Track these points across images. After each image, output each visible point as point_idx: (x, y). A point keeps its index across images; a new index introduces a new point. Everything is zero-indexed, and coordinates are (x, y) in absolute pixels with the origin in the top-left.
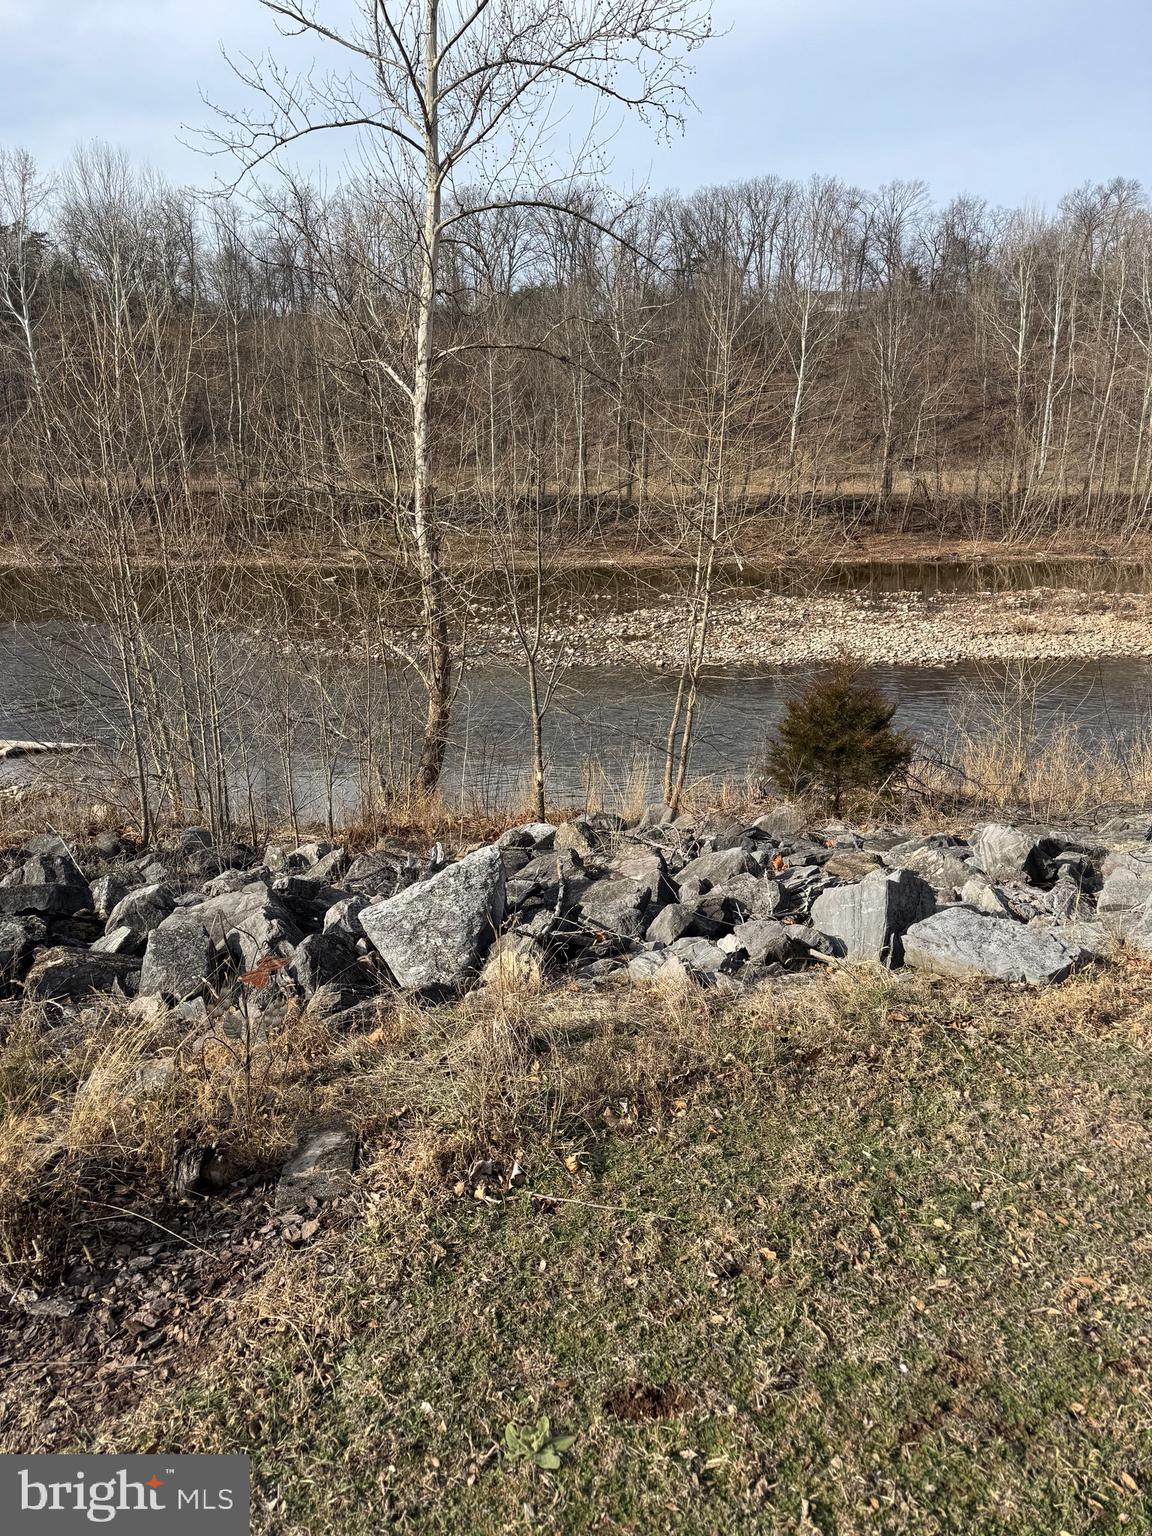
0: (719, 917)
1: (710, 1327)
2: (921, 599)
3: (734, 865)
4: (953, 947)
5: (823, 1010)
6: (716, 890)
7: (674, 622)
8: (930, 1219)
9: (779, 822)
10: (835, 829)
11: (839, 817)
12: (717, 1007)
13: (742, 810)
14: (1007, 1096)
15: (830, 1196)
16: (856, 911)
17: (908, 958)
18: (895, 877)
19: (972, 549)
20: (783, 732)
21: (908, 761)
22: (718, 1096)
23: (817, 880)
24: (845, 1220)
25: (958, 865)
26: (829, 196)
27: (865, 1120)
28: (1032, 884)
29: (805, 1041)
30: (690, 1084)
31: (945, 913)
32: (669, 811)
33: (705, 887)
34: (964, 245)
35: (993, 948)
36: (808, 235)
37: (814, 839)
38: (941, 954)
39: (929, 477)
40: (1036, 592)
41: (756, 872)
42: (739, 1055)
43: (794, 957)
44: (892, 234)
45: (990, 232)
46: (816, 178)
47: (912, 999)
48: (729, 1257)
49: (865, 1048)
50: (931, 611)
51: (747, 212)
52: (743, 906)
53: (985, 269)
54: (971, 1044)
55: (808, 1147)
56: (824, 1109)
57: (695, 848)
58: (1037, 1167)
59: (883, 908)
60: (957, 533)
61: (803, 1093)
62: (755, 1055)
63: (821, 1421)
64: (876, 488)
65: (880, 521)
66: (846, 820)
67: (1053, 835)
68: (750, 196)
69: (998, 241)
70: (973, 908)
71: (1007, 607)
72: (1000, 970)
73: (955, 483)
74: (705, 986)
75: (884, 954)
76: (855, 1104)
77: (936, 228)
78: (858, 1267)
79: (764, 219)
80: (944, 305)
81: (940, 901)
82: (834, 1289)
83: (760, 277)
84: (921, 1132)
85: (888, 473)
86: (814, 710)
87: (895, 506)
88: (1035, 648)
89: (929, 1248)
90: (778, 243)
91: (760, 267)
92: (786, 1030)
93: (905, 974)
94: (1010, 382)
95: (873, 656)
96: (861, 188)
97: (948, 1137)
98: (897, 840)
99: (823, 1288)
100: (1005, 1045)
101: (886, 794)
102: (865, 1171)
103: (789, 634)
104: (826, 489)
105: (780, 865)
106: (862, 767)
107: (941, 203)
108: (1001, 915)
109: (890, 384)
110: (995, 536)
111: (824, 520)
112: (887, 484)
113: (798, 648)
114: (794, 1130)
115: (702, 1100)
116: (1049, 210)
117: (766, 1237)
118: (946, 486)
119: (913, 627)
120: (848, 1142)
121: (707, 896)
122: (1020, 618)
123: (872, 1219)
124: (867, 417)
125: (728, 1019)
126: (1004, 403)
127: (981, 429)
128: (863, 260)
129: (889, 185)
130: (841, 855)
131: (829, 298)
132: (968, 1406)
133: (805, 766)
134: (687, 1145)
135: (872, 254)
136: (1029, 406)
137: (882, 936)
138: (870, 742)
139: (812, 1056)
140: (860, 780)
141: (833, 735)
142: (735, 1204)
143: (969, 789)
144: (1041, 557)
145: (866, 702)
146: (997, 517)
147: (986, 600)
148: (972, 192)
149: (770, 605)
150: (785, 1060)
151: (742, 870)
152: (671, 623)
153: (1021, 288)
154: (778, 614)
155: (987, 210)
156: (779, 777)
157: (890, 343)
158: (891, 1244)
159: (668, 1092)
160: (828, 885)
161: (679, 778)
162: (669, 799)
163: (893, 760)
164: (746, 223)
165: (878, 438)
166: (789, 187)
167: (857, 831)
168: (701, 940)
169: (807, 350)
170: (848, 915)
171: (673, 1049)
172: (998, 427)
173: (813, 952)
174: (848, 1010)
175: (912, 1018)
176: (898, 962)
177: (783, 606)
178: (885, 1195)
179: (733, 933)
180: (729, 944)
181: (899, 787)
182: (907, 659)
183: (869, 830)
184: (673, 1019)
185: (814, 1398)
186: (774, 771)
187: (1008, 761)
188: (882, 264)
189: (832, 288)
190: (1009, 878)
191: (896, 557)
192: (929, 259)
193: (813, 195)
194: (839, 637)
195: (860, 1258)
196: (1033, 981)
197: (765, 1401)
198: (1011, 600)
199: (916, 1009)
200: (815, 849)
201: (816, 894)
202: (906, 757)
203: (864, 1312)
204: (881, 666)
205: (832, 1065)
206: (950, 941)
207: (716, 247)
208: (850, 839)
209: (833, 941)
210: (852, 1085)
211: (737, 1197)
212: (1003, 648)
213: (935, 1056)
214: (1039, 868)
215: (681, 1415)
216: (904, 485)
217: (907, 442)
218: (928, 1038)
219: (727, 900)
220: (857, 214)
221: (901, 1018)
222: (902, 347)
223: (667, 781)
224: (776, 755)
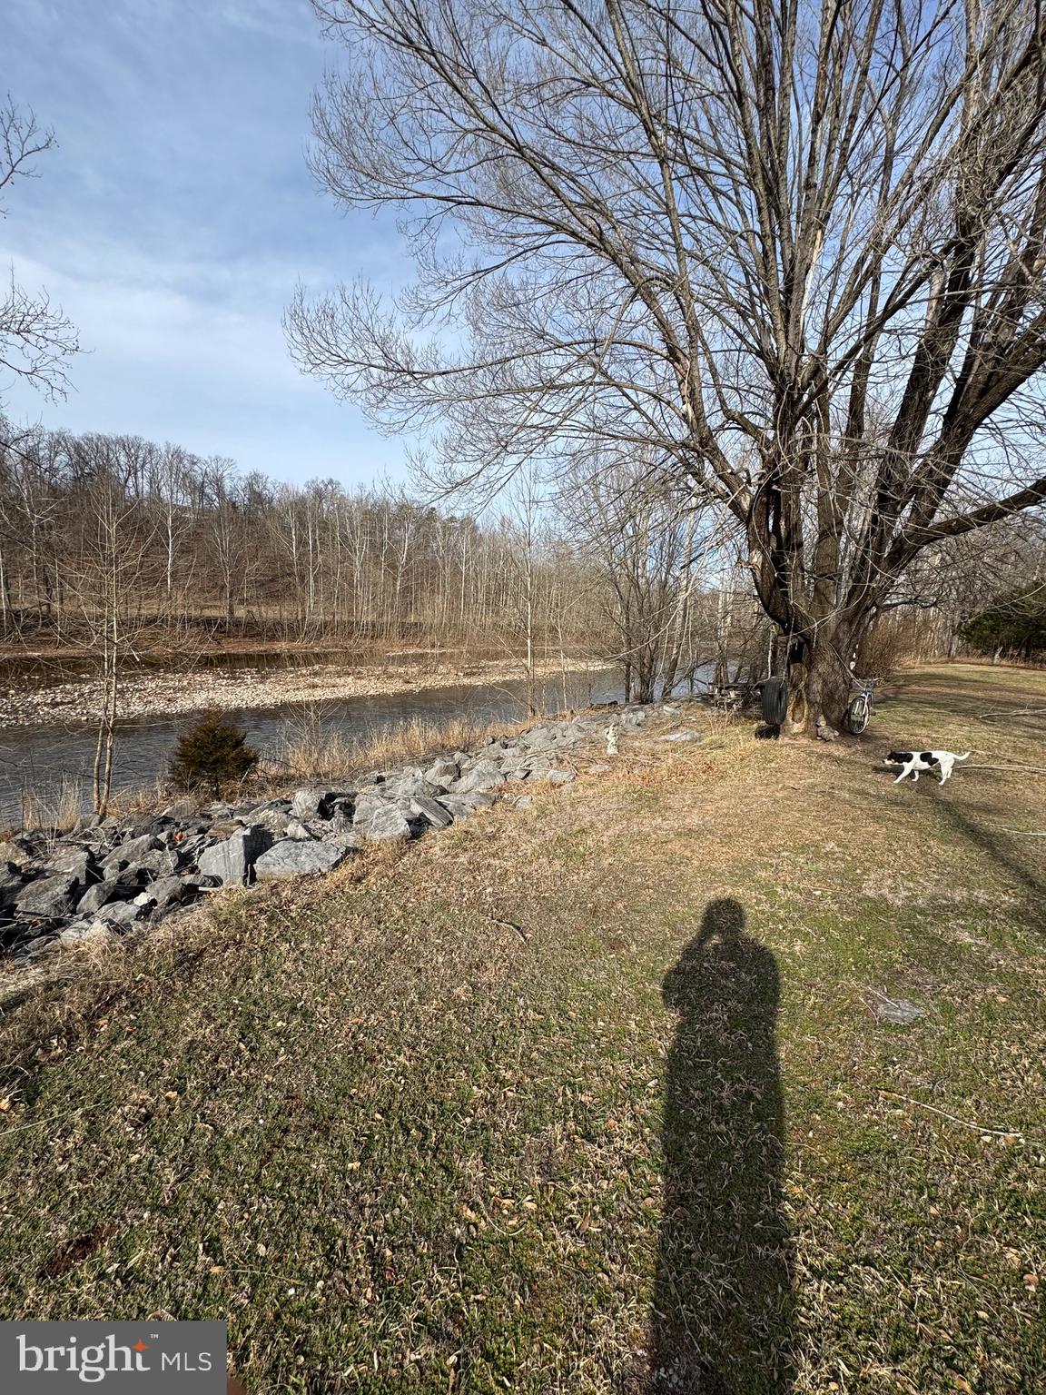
0: (135, 883)
1: (129, 1166)
2: (257, 672)
3: (145, 846)
4: (282, 864)
5: (206, 924)
6: (132, 866)
7: (94, 691)
8: (274, 1024)
9: (180, 810)
10: (217, 807)
11: (219, 800)
12: (131, 946)
13: (154, 806)
14: (315, 936)
15: (213, 1038)
16: (226, 857)
17: (258, 876)
18: (247, 832)
19: (282, 646)
20: (176, 754)
21: (257, 762)
22: (134, 1005)
23: (202, 844)
24: (223, 1048)
25: (285, 816)
26: (178, 455)
27: (234, 982)
28: (322, 819)
29: (194, 947)
30: (111, 1005)
31: (276, 846)
32: (97, 817)
33: (124, 865)
34: (260, 495)
35: (303, 858)
36: (166, 474)
37: (203, 816)
38: (275, 869)
39: (254, 609)
40: (316, 667)
41: (161, 847)
42: (146, 972)
43: (189, 895)
44: (218, 482)
45: (271, 490)
46: (168, 445)
47: (261, 899)
48: (143, 1110)
49: (233, 938)
50: (263, 679)
51: (123, 453)
52: (152, 872)
53: (272, 509)
54: (293, 915)
55: (197, 1014)
56: (208, 985)
57: (118, 838)
58: (329, 971)
59: (242, 851)
60: (273, 638)
61: (194, 980)
62: (159, 969)
63: (211, 1184)
64: (225, 613)
65: (229, 632)
66: (223, 801)
67: (333, 789)
68: (123, 444)
69: (277, 496)
70: (293, 839)
71: (303, 675)
72: (307, 869)
73: (269, 613)
74: (123, 934)
75: (245, 877)
76: (227, 974)
77: (243, 484)
78: (232, 1074)
79: (136, 459)
80: (251, 522)
81: (276, 838)
82: (217, 1095)
83: (136, 491)
84: (268, 975)
85: (231, 606)
86: (197, 740)
87: (237, 624)
88: (319, 695)
89: (274, 1043)
90: (147, 474)
91: (136, 485)
92: (182, 944)
93: (258, 885)
94: (291, 565)
95: (234, 705)
96: (197, 455)
97: (283, 972)
98: (254, 807)
99: (210, 1099)
100: (311, 909)
101: (246, 781)
102: (235, 1012)
103: (179, 695)
104: (195, 613)
105: (181, 837)
106: (230, 769)
107: (245, 472)
108: (309, 839)
109: (226, 559)
110: (293, 640)
111: (195, 630)
112: (231, 612)
113: (185, 704)
114: (188, 1006)
115: (120, 1013)
116: (300, 487)
117: (170, 1085)
118: (264, 614)
119: (255, 687)
120: (225, 999)
121: (125, 872)
122: (310, 680)
123: (240, 1040)
124: (213, 576)
125: (140, 951)
126: (289, 575)
127: (280, 587)
128: (202, 493)
129: (213, 457)
130: (220, 823)
131: (184, 509)
132: (299, 1123)
133: (194, 773)
134: (109, 1048)
135: (208, 491)
136: (302, 578)
137: (243, 867)
138: (233, 755)
139: (200, 954)
140: (229, 776)
141: (211, 753)
142: (146, 1073)
143: (292, 771)
144: (317, 650)
145: (229, 733)
146: (293, 631)
147: (291, 672)
148: (260, 472)
149: (165, 679)
150: (181, 963)
151: (151, 849)
152: (92, 692)
153: (291, 521)
154: (171, 683)
155: (269, 480)
156: (178, 782)
157: (223, 538)
158: (252, 1050)
159: (91, 1018)
160: (210, 845)
161: (105, 793)
162: (98, 808)
163: (248, 762)
164: (123, 459)
165: (223, 587)
166: (151, 445)
167: (230, 806)
168: (119, 903)
169: (173, 536)
170: (222, 861)
171: (97, 986)
172: (288, 586)
173: (200, 889)
174: (222, 918)
175: (261, 911)
176: (253, 879)
177: (173, 680)
178: (247, 1022)
179: (145, 891)
180: (142, 899)
181: (254, 777)
182: (253, 705)
183: (239, 804)
184: (96, 965)
185: (205, 1174)
186: (174, 779)
187: (310, 755)
188: (214, 497)
189: (185, 505)
190: (311, 818)
191: (241, 651)
192: (242, 498)
193: (168, 452)
194: (211, 694)
195: (233, 1068)
196: (324, 870)
197: (171, 1195)
198: (304, 672)
199: (263, 905)
200: (204, 823)
201: (201, 852)
202: (255, 759)
203: (236, 1100)
204: (238, 710)
205: (213, 956)
206: (280, 860)
207: (102, 469)
208: (226, 811)
209: (212, 878)
210: (226, 963)
211: (148, 1067)
212: (303, 696)
213: (274, 928)
214: (324, 811)
215: (106, 1244)
216: (241, 612)
217: (240, 591)
218: (269, 920)
219: (140, 871)
220: (196, 468)
221: (254, 912)
222: (231, 541)
223: (95, 796)
224: (174, 769)
